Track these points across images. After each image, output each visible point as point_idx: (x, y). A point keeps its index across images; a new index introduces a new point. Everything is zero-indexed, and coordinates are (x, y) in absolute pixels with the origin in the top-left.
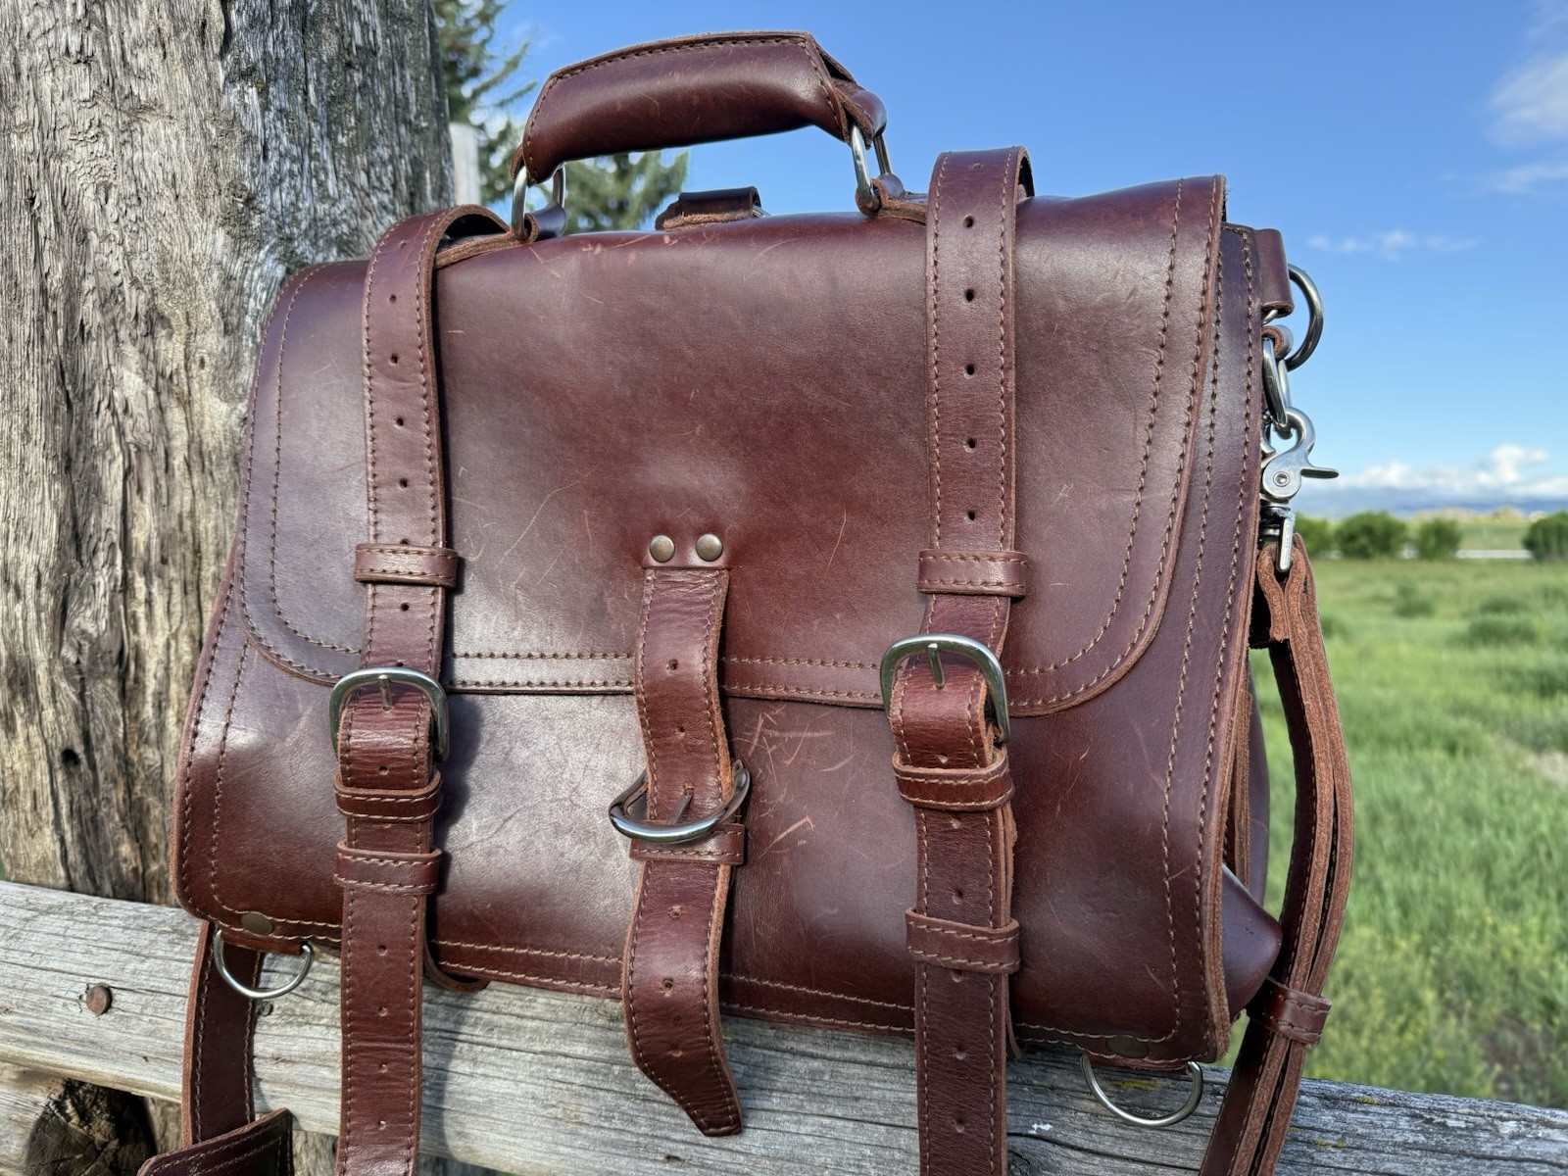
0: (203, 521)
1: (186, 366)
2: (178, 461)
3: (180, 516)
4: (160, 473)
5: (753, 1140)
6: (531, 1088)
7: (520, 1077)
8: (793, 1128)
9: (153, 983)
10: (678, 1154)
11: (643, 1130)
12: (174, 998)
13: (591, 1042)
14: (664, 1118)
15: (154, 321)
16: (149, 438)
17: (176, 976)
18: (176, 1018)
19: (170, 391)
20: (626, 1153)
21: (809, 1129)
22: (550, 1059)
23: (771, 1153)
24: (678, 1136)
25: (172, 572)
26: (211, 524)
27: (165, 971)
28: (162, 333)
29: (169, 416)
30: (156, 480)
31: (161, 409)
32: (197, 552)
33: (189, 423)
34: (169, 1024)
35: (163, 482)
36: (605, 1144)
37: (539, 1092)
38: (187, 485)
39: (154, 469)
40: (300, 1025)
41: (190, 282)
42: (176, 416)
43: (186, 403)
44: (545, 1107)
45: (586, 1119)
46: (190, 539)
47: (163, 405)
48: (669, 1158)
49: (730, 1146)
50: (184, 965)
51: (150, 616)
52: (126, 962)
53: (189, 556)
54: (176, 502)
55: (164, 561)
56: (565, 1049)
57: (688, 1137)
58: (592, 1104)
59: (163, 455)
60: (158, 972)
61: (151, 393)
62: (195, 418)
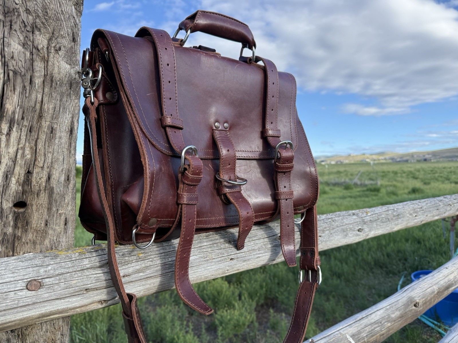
0: (46, 105)
1: (48, 48)
2: (38, 81)
3: (36, 102)
4: (27, 84)
5: (245, 249)
6: (200, 255)
7: (196, 254)
8: (250, 244)
9: (57, 272)
10: (233, 258)
11: (226, 255)
12: (71, 273)
13: (206, 242)
14: (229, 251)
15: (34, 28)
16: (23, 70)
17: (67, 266)
18: (77, 278)
19: (38, 55)
20: (222, 262)
21: (252, 243)
22: (201, 248)
23: (249, 250)
24: (233, 253)
25: (26, 123)
26: (51, 107)
27: (60, 267)
28: (37, 33)
29: (35, 64)
30: (24, 87)
31: (32, 60)
32: (40, 117)
33: (46, 68)
34: (75, 282)
35: (28, 88)
36: (218, 261)
37: (202, 255)
38: (41, 90)
39: (23, 81)
40: (127, 265)
41: (58, 19)
42: (39, 65)
43: (46, 60)
44: (204, 258)
45: (214, 257)
46: (38, 111)
47: (34, 59)
48: (231, 259)
49: (241, 252)
50: (68, 263)
51: (8, 141)
52: (39, 270)
53: (36, 117)
54: (33, 96)
55: (23, 118)
56: (203, 245)
57: (235, 253)
58: (214, 253)
59: (29, 77)
60: (58, 268)
61: (28, 54)
62: (49, 67)
